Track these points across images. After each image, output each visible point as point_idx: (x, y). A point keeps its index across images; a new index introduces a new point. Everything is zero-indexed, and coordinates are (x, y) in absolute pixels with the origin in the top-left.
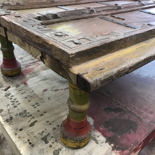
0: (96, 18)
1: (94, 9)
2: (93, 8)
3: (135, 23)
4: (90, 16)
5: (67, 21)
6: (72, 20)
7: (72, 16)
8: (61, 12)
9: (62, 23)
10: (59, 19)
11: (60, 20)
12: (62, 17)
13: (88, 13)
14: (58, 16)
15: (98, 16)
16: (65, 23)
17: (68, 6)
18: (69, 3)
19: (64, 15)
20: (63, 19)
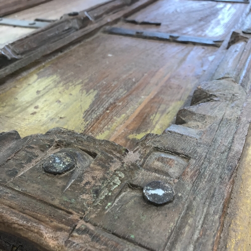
0: (99, 34)
1: (86, 14)
2: (84, 11)
3: (189, 29)
4: (86, 33)
5: (36, 63)
6: (46, 57)
7: (44, 47)
8: (13, 44)
9: (24, 74)
10: (12, 65)
11: (17, 68)
12: (19, 57)
13: (77, 26)
14: (9, 58)
15: (102, 29)
16: (32, 70)
17: (16, 15)
18: (15, 8)
19: (22, 50)
20: (24, 60)
